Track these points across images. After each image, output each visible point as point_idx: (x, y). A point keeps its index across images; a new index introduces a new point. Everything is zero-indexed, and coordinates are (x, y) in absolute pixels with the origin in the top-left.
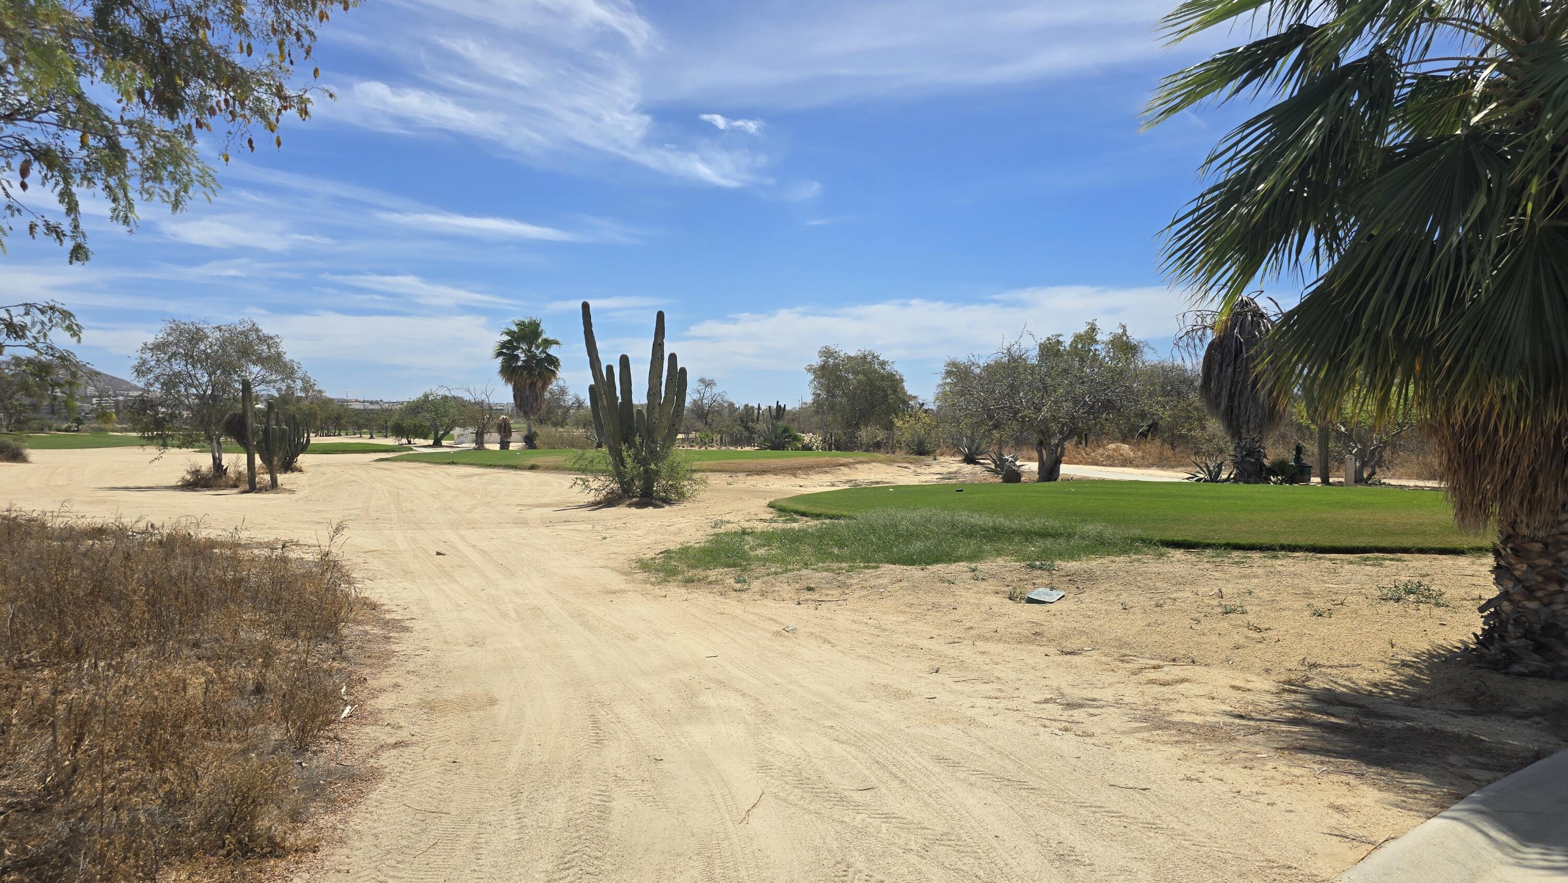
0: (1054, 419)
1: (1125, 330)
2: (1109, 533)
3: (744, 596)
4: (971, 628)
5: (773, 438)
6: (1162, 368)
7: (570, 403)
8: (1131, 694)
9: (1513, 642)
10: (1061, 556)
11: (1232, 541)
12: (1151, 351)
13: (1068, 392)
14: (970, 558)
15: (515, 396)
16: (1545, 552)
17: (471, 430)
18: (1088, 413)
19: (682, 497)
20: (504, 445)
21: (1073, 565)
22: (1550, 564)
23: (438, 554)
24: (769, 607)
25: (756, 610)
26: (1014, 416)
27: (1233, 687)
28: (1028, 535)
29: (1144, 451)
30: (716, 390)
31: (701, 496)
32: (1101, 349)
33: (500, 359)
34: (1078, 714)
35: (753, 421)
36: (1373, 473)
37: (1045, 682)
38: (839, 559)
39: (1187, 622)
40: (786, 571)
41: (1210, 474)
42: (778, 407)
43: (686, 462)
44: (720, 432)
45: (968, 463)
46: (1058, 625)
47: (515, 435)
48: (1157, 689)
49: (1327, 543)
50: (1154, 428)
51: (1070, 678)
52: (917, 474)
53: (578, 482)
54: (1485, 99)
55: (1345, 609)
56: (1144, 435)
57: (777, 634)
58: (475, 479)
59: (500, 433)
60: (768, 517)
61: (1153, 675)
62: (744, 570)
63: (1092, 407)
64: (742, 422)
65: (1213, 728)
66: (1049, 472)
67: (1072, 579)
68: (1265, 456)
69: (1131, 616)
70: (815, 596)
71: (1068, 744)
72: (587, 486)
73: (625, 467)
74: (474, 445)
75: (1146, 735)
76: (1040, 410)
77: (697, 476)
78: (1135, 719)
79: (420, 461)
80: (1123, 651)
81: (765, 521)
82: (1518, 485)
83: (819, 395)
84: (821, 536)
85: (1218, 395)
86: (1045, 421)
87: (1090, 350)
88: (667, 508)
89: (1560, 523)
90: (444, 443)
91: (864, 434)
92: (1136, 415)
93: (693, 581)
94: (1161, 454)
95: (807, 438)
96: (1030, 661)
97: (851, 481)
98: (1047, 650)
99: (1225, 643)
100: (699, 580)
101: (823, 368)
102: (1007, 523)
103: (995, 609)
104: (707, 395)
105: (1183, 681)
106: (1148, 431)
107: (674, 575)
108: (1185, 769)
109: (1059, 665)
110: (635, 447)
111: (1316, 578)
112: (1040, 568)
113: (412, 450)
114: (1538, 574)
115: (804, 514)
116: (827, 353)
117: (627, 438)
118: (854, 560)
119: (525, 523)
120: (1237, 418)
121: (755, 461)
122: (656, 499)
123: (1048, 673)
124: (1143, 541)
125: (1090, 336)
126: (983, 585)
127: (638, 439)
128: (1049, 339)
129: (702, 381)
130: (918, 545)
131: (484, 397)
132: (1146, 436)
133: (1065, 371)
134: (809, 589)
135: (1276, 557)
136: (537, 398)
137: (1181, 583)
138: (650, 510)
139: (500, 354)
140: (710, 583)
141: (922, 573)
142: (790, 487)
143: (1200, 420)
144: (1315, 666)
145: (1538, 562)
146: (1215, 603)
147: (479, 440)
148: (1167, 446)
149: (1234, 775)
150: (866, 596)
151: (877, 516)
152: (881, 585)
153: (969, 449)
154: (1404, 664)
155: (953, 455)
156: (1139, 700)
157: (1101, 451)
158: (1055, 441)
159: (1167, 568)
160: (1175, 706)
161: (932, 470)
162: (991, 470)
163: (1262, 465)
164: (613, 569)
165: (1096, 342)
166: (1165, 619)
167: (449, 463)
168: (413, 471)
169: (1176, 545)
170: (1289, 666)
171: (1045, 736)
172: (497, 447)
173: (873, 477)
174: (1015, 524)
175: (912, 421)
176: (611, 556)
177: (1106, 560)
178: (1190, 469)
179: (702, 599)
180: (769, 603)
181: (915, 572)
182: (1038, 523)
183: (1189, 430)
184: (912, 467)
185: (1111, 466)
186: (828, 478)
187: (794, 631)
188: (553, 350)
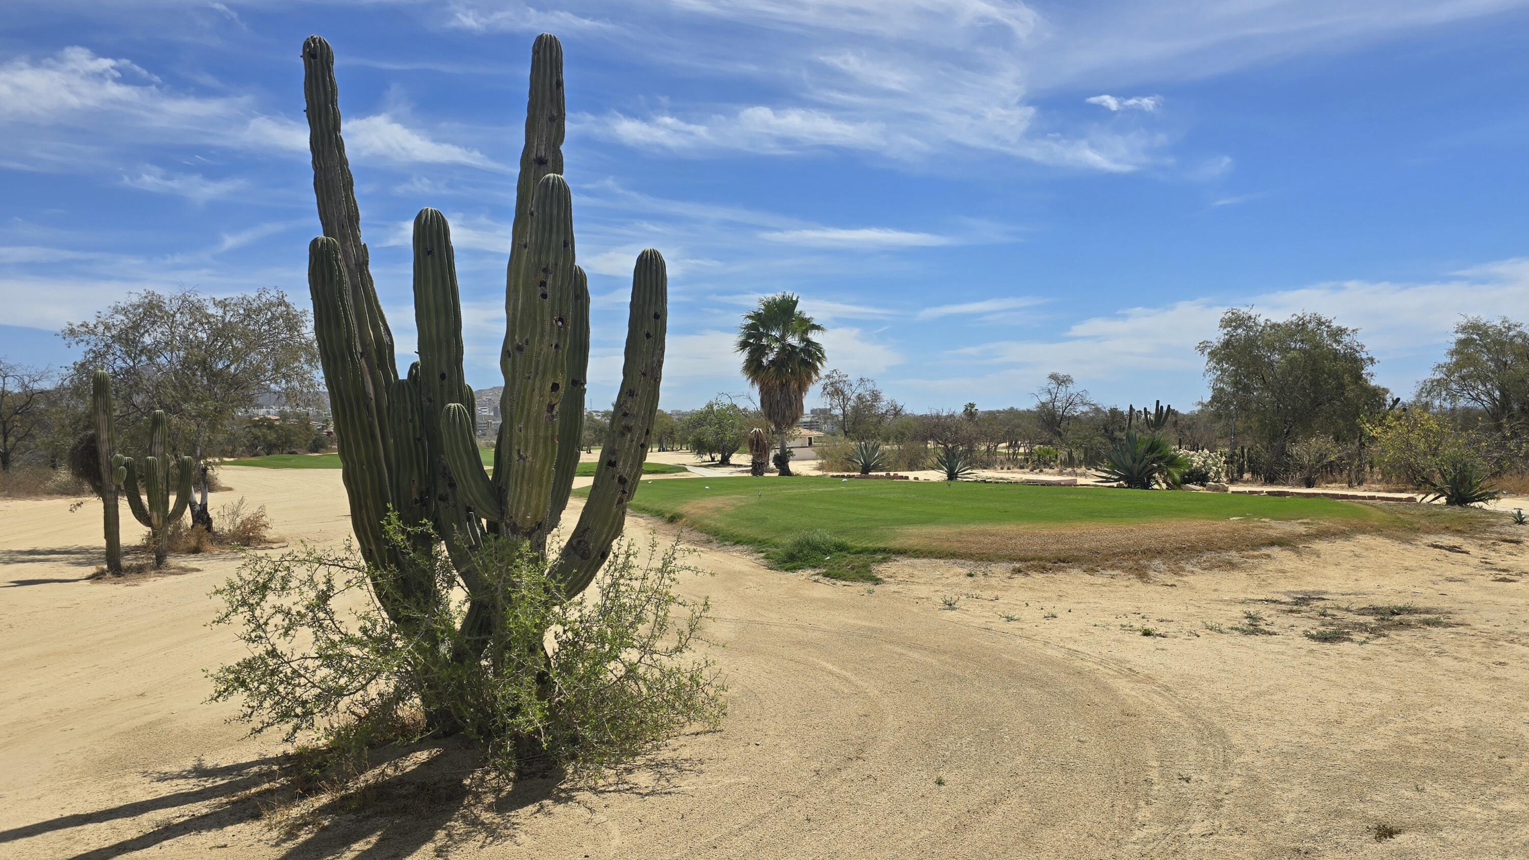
20: (757, 468)
30: (1072, 389)
33: (744, 352)
35: (1121, 429)
42: (1159, 409)
44: (1073, 445)
59: (751, 451)
64: (1106, 431)
83: (1222, 388)
90: (733, 461)
95: (1197, 459)
101: (1227, 344)
104: (1061, 395)
116: (1236, 322)
129: (1054, 377)
136: (791, 404)
139: (742, 346)
188: (814, 336)
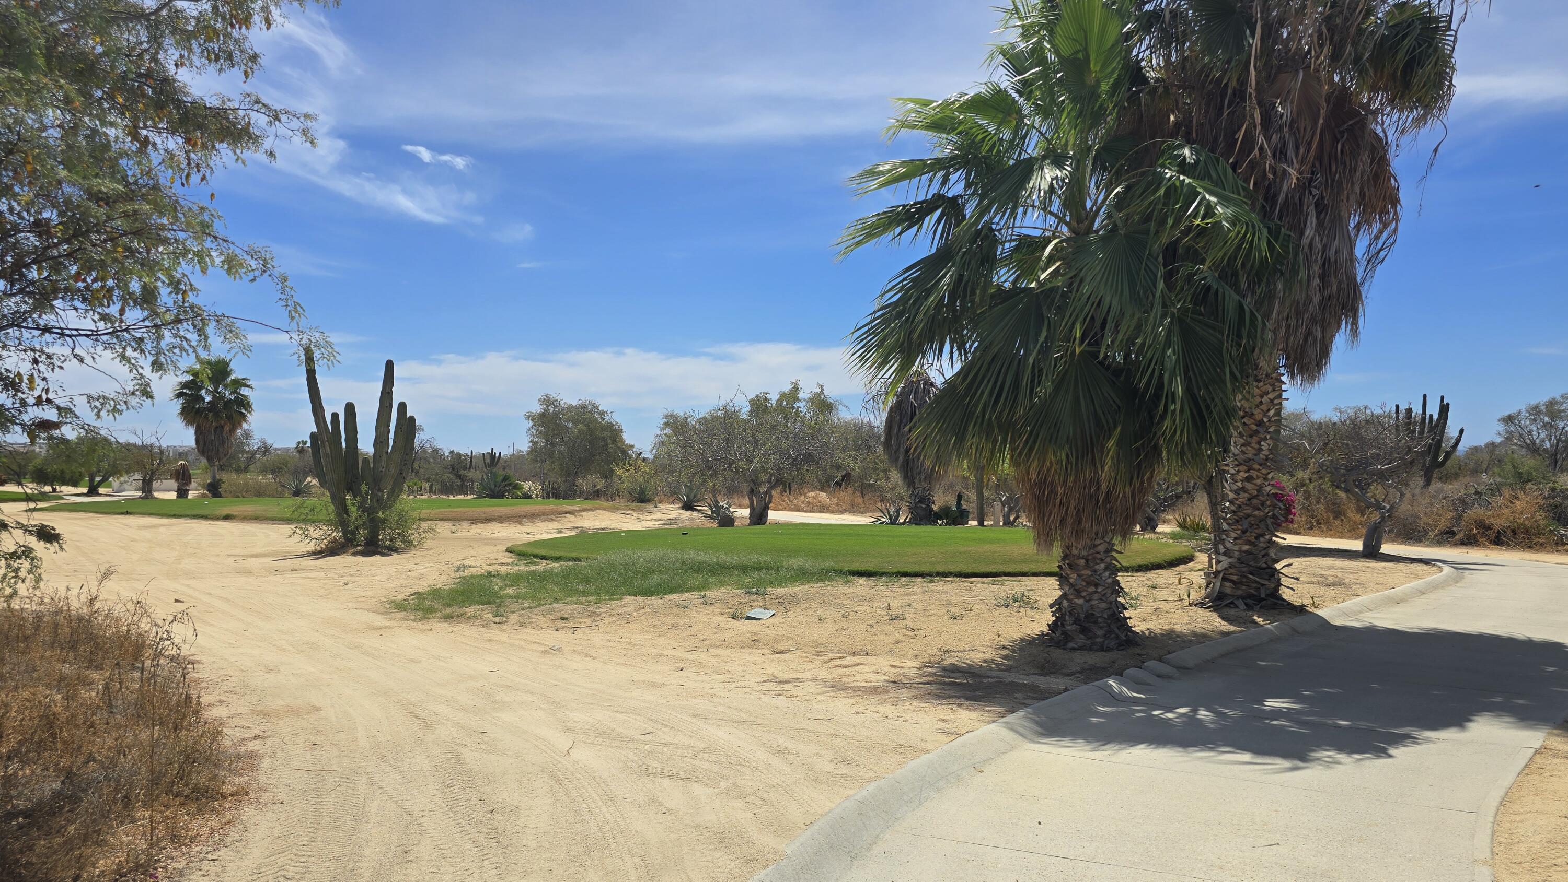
0: (764, 469)
1: (822, 390)
2: (808, 566)
3: (504, 627)
4: (705, 640)
5: (493, 487)
6: (855, 424)
7: (255, 448)
8: (823, 674)
9: (1069, 628)
10: (772, 584)
11: (901, 570)
12: (844, 409)
13: (775, 446)
14: (699, 589)
15: (197, 441)
16: (1087, 566)
17: (138, 476)
18: (792, 464)
19: (409, 545)
20: (182, 493)
21: (781, 591)
22: (1090, 573)
23: (177, 601)
24: (529, 634)
25: (519, 637)
26: (730, 467)
27: (892, 666)
28: (745, 569)
29: (838, 499)
31: (429, 544)
32: (802, 406)
33: (181, 401)
34: (786, 687)
35: (465, 468)
36: (1017, 517)
37: (764, 671)
38: (584, 593)
39: (864, 627)
40: (540, 605)
41: (891, 518)
42: (493, 453)
43: (414, 509)
44: (428, 480)
45: (687, 510)
46: (771, 633)
47: (193, 484)
48: (840, 670)
49: (969, 570)
50: (847, 477)
51: (780, 668)
52: (641, 521)
53: (298, 531)
54: (1051, 260)
55: (972, 614)
56: (838, 484)
57: (545, 652)
58: (162, 529)
59: (177, 480)
60: (510, 561)
61: (838, 662)
62: (500, 606)
63: (795, 460)
64: (453, 469)
65: (876, 688)
66: (759, 517)
67: (780, 601)
68: (933, 503)
69: (824, 625)
70: (571, 624)
71: (781, 701)
72: (306, 536)
73: (349, 516)
74: (140, 493)
75: (832, 694)
76: (751, 462)
77: (425, 525)
78: (826, 686)
79: (85, 511)
80: (818, 649)
81: (507, 564)
82: (1070, 520)
83: (537, 442)
84: (566, 575)
85: (897, 450)
86: (755, 471)
87: (793, 408)
88: (395, 556)
89: (1095, 546)
90: (101, 490)
91: (585, 482)
92: (832, 466)
93: (452, 617)
94: (853, 501)
95: (526, 485)
96: (751, 659)
97: (577, 528)
98: (763, 651)
99: (889, 640)
100: (458, 616)
101: (543, 416)
102: (729, 559)
103: (722, 625)
105: (858, 664)
106: (842, 480)
107: (431, 612)
108: (855, 709)
109: (772, 660)
110: (361, 495)
111: (956, 594)
112: (756, 594)
113: (62, 499)
114: (1083, 580)
115: (543, 558)
116: (548, 401)
117: (352, 487)
118: (599, 594)
119: (248, 572)
120: (912, 470)
121: (478, 510)
122: (382, 548)
123: (765, 666)
124: (836, 571)
125: (793, 395)
126: (711, 608)
127: (364, 488)
128: (757, 396)
130: (655, 579)
131: (154, 440)
132: (840, 485)
133: (773, 427)
134: (563, 619)
135: (932, 581)
136: (223, 443)
137: (862, 600)
138: (377, 558)
139: (179, 395)
140: (469, 618)
141: (660, 601)
142: (517, 535)
143: (885, 471)
144: (947, 651)
145: (1083, 572)
146: (885, 613)
147: (147, 488)
148: (858, 494)
149: (887, 709)
150: (614, 622)
151: (617, 557)
152: (626, 612)
153: (687, 497)
154: (1004, 647)
155: (673, 502)
156: (829, 677)
157: (802, 498)
158: (763, 489)
159: (852, 590)
160: (852, 678)
161: (654, 517)
162: (708, 516)
163: (931, 510)
164: (368, 610)
165: (798, 400)
166: (849, 625)
167: (122, 514)
168: (78, 522)
169: (860, 574)
170: (930, 652)
171: (765, 699)
172: (173, 495)
173: (599, 524)
174: (735, 560)
175: (632, 471)
176: (360, 599)
177: (807, 587)
178: (876, 514)
179: (465, 632)
180: (529, 630)
181: (655, 601)
182: (754, 558)
183: (877, 480)
184: (635, 514)
185: (811, 512)
186: (554, 526)
187: (559, 649)
188: (244, 391)
